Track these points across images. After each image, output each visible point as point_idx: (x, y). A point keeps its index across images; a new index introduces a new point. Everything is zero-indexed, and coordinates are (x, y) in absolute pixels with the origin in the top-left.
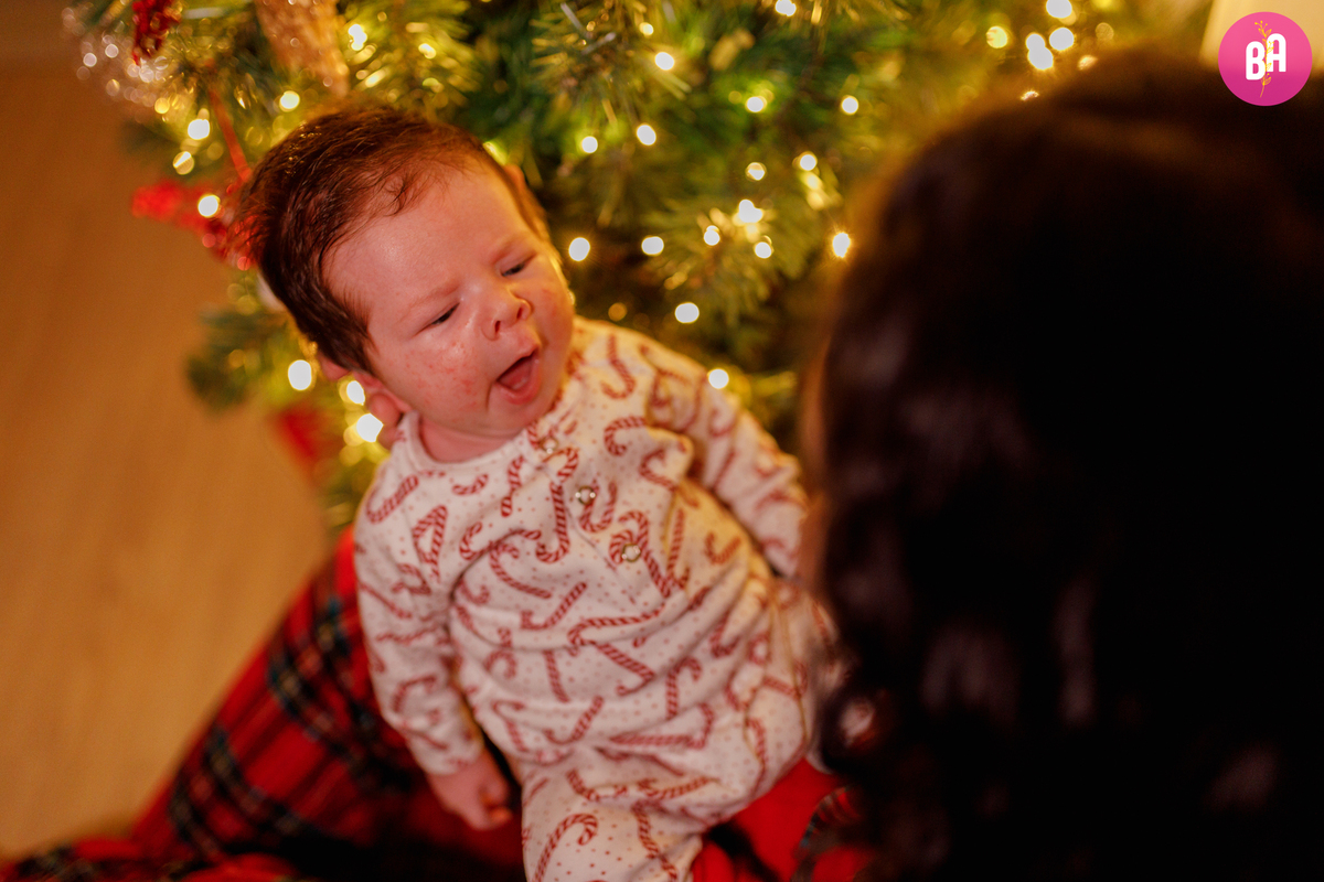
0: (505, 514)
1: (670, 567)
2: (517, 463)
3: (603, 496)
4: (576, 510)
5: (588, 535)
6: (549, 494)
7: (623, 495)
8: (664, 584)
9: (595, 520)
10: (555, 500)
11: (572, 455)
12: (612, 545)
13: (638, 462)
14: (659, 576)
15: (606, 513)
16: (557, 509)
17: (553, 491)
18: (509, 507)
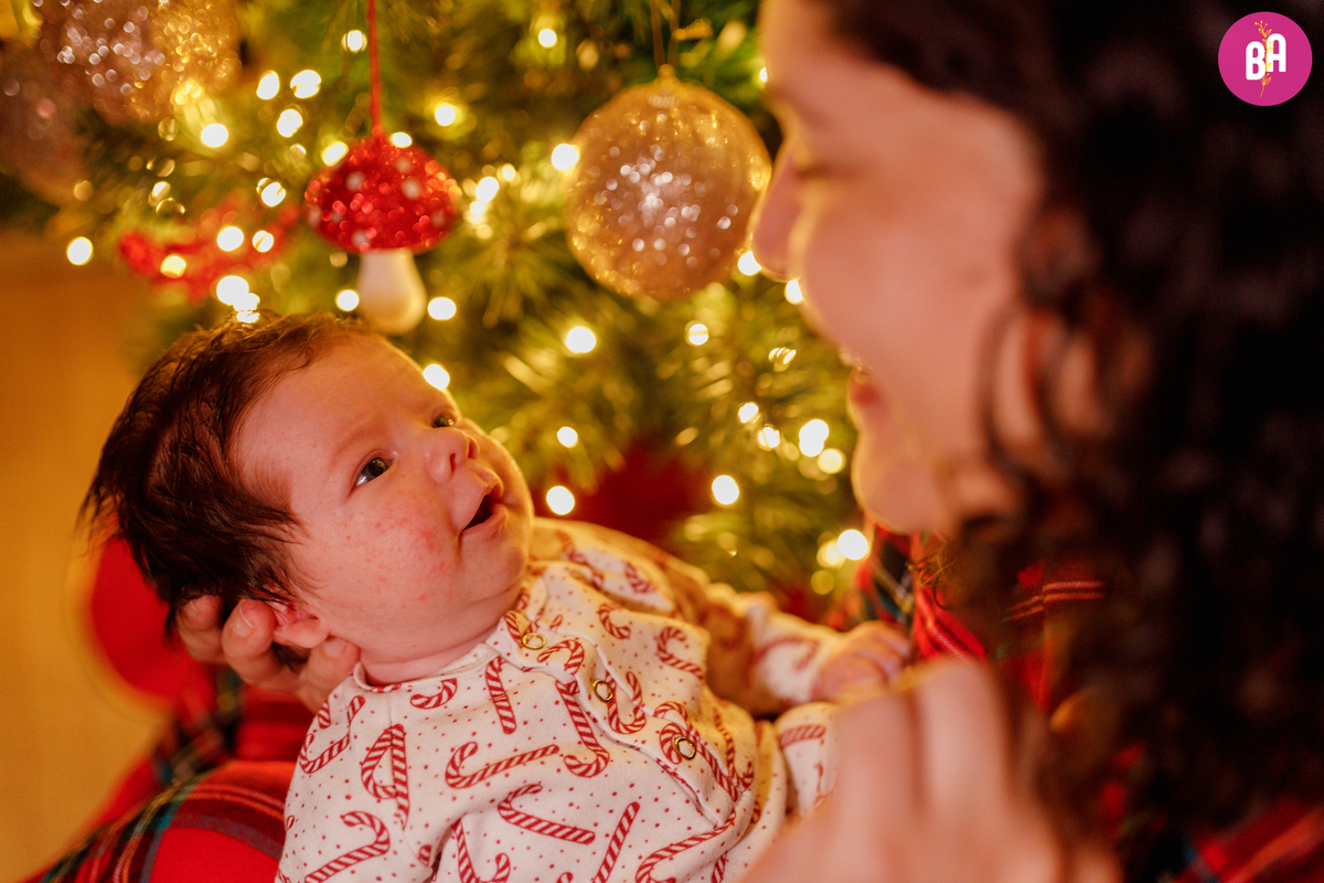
0: (508, 731)
1: (729, 762)
2: (497, 664)
3: (624, 691)
4: (598, 710)
5: (627, 739)
6: (558, 696)
7: (647, 686)
8: (730, 784)
9: (626, 718)
10: (567, 702)
11: (573, 645)
12: (663, 743)
13: (653, 646)
14: (721, 774)
15: (636, 710)
16: (572, 713)
17: (561, 691)
18: (512, 720)
